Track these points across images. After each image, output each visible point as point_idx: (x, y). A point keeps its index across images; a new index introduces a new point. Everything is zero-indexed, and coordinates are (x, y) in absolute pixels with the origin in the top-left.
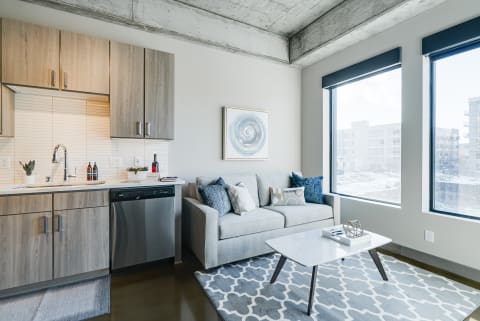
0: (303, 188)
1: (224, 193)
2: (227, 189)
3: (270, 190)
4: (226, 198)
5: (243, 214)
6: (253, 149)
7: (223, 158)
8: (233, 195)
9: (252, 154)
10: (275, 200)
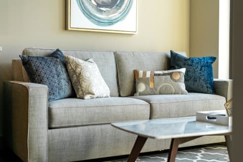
0: (183, 70)
1: (60, 68)
2: (65, 64)
3: (136, 73)
4: (64, 75)
5: (87, 97)
6: (114, 16)
7: (66, 27)
8: (75, 72)
9: (111, 23)
10: (142, 87)
